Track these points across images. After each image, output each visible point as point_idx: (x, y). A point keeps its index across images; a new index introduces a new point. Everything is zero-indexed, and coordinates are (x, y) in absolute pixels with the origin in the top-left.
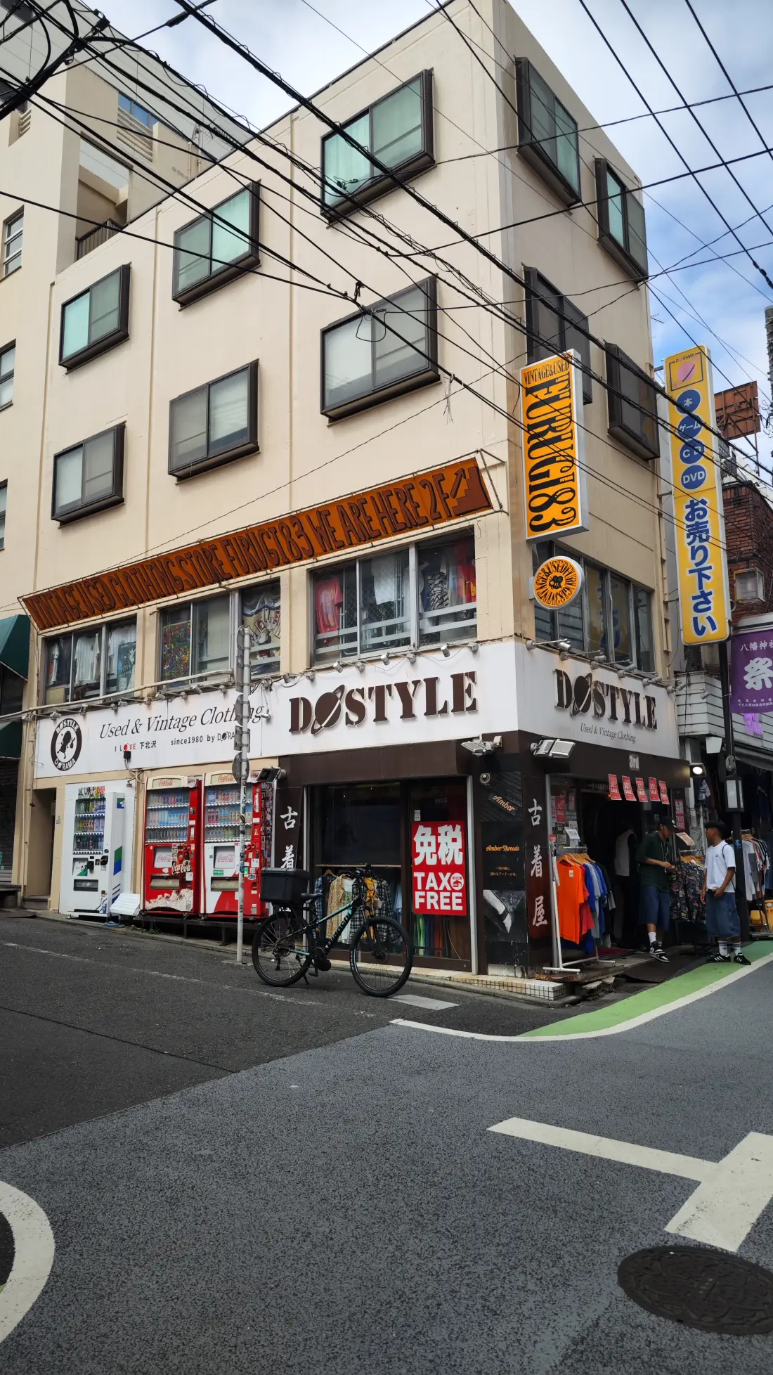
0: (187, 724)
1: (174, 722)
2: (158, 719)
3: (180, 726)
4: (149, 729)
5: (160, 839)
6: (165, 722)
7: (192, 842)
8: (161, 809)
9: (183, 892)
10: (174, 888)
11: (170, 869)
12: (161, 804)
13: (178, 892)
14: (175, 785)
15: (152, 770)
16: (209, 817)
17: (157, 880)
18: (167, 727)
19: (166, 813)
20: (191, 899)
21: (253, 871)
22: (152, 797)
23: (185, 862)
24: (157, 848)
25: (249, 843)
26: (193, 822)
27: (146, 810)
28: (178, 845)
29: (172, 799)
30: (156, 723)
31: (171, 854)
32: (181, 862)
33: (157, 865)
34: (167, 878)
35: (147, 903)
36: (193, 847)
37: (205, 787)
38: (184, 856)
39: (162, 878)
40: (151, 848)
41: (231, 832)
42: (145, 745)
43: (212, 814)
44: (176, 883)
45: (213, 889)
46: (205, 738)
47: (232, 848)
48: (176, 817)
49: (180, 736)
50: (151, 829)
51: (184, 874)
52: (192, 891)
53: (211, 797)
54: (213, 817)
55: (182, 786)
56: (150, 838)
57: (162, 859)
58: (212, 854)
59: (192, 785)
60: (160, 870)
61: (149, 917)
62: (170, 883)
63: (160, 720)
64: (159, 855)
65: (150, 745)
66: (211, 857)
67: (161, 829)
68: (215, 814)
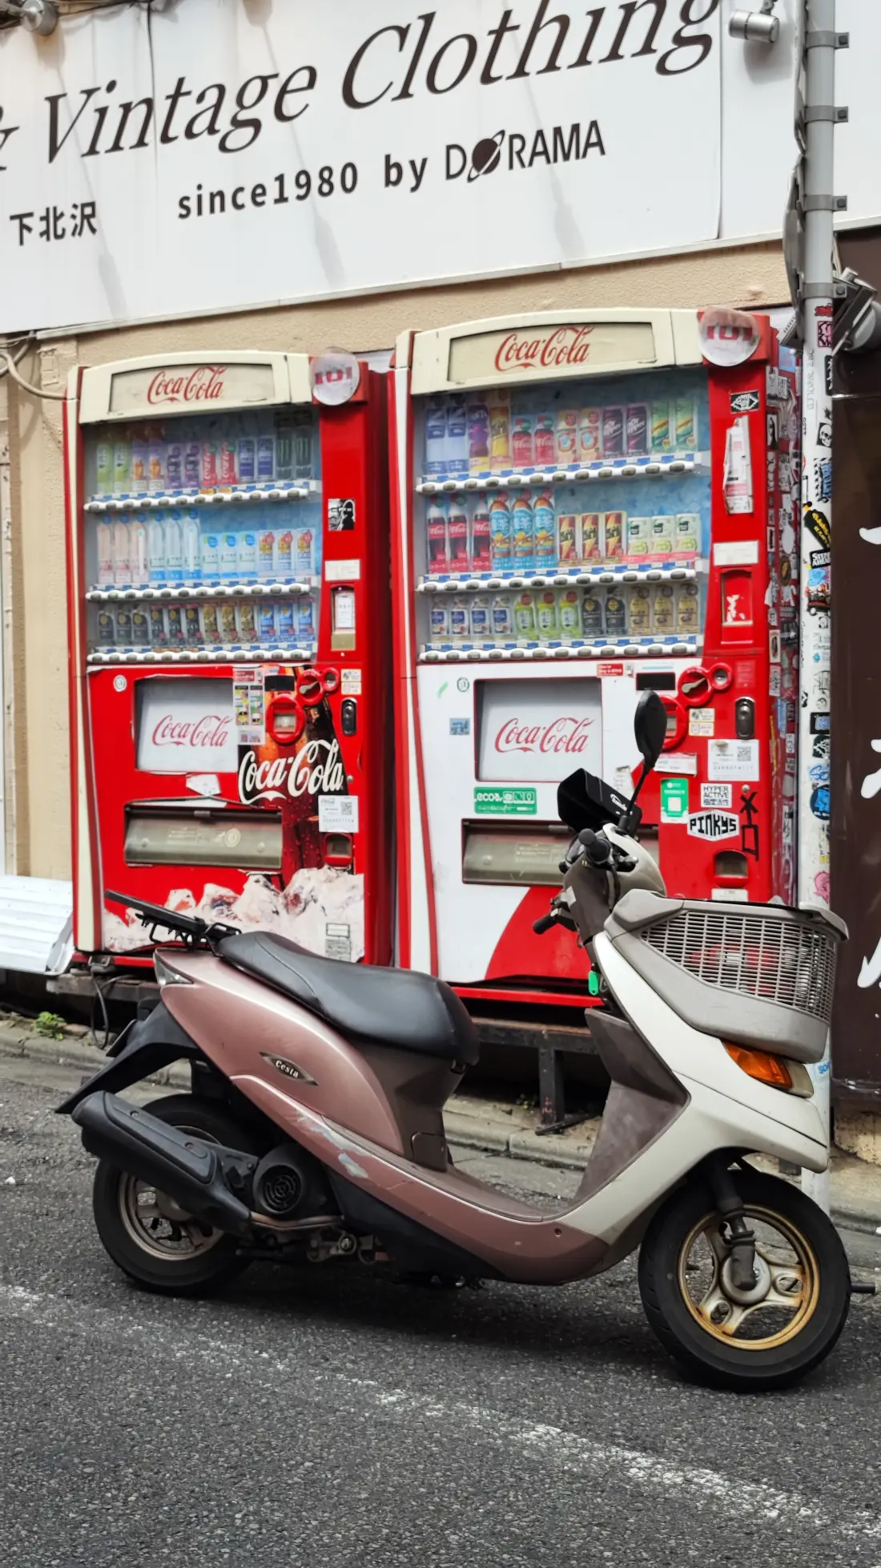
0: (264, 112)
1: (187, 108)
2: (101, 99)
3: (223, 124)
4: (54, 150)
5: (164, 644)
6: (138, 115)
7: (349, 660)
8: (162, 512)
9: (305, 880)
10: (255, 863)
11: (227, 782)
12: (154, 487)
13: (279, 881)
14: (239, 393)
15: (83, 337)
16: (435, 546)
17: (159, 826)
18: (153, 135)
19: (190, 527)
20: (356, 914)
21: (718, 798)
22: (105, 458)
23: (307, 748)
24: (143, 683)
25: (696, 663)
26: (349, 569)
27: (81, 512)
28: (271, 671)
29: (218, 461)
30: (90, 119)
31: (229, 711)
32: (286, 747)
33: (155, 757)
34: (213, 818)
35: (110, 921)
36: (352, 683)
37: (415, 401)
38: (303, 723)
39: (186, 815)
40: (120, 684)
41: (568, 613)
42: (38, 226)
43: (449, 531)
44: (269, 842)
45: (472, 876)
46: (371, 173)
47: (588, 688)
48: (242, 547)
49: (223, 173)
50: (113, 601)
51: (310, 804)
52: (359, 880)
53: (447, 448)
54: (458, 542)
55: (280, 398)
56: (110, 640)
57: (180, 735)
58: (468, 713)
59: (335, 394)
60: (175, 784)
61: (123, 982)
62: (230, 840)
63: (113, 102)
64: (155, 715)
65: (66, 223)
66: (458, 728)
67: (166, 599)
68: (471, 530)
